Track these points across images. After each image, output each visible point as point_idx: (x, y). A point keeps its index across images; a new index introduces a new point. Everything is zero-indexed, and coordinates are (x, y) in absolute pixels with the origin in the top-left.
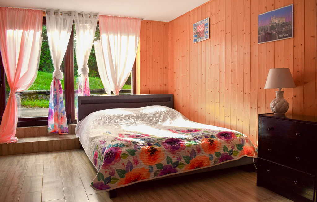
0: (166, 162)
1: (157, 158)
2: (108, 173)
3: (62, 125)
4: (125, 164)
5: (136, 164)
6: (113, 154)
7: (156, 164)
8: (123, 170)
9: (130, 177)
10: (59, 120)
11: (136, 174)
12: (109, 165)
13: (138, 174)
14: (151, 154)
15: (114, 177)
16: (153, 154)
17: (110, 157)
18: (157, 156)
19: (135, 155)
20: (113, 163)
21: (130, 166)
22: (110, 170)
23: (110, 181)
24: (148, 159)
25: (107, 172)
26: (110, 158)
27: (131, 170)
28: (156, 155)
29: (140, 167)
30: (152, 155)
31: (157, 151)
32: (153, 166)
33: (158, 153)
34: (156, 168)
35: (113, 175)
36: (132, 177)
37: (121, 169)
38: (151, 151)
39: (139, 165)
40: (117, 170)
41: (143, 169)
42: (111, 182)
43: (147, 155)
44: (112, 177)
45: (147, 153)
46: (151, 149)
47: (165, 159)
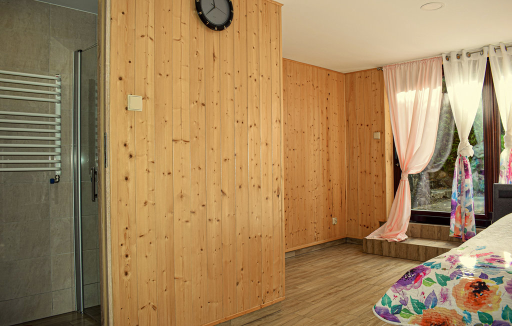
0: (500, 315)
1: (484, 303)
2: (398, 299)
3: (466, 227)
4: (426, 295)
5: (442, 300)
6: (413, 275)
7: (478, 312)
8: (421, 302)
9: (429, 316)
10: (463, 220)
11: (440, 316)
12: (402, 287)
13: (443, 317)
14: (473, 292)
15: (406, 307)
16: (479, 293)
17: (408, 277)
18: (485, 299)
19: (446, 285)
20: (408, 286)
21: (432, 300)
22: (401, 296)
23: (400, 311)
24: (465, 300)
25: (397, 297)
26: (406, 279)
27: (432, 307)
28: (485, 297)
29: (450, 308)
30: (477, 294)
31: (489, 290)
32: (472, 313)
33: (488, 294)
34: (478, 318)
35: (406, 305)
36: (433, 319)
37: (417, 300)
38: (476, 287)
39: (447, 303)
40: (412, 300)
41: (454, 312)
42: (401, 313)
43: (467, 292)
44: (403, 307)
45: (468, 289)
46: (477, 284)
47: (500, 309)
